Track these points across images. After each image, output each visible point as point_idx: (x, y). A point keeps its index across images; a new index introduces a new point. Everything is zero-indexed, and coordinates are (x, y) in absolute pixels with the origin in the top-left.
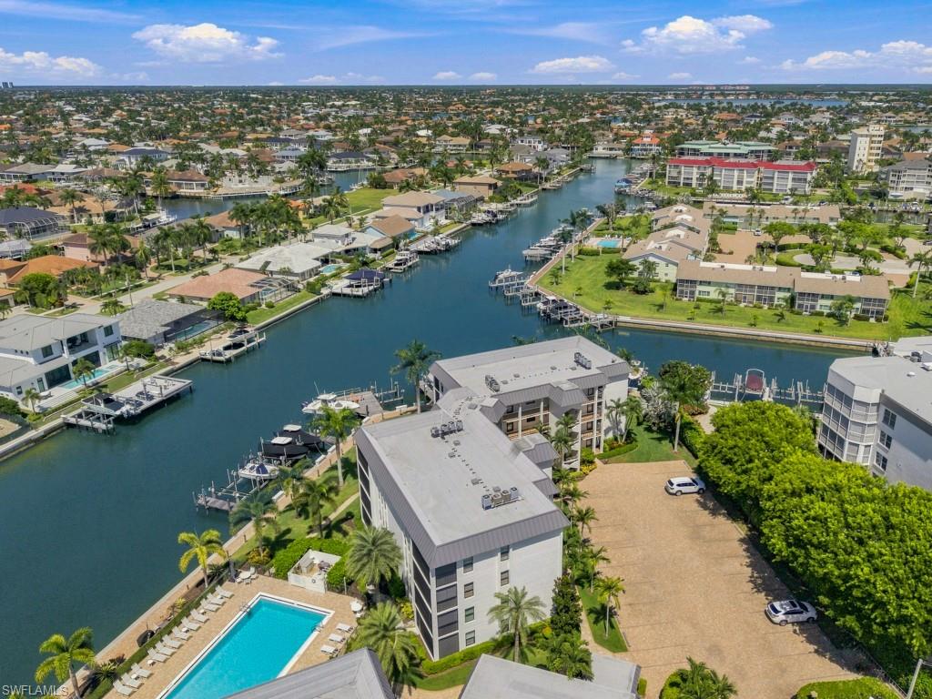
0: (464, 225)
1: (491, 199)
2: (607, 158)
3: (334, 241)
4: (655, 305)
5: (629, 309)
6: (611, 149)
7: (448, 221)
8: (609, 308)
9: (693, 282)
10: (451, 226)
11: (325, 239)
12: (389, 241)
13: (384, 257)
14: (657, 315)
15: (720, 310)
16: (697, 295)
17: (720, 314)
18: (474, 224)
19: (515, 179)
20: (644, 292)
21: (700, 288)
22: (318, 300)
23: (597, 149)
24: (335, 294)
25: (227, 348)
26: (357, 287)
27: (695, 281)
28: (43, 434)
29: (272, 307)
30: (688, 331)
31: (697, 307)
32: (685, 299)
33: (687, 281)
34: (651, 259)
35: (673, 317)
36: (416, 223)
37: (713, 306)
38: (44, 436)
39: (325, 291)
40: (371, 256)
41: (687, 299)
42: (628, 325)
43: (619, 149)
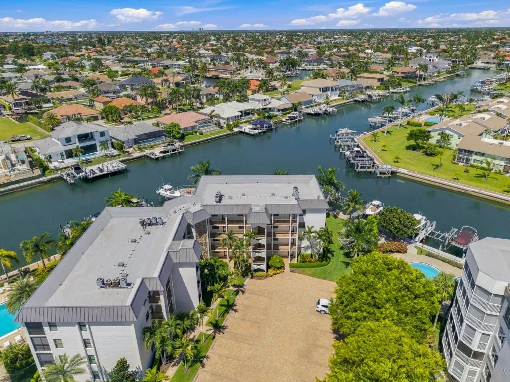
0: (349, 101)
1: (378, 88)
2: (482, 69)
3: (257, 103)
4: (433, 165)
5: (413, 165)
6: (487, 63)
7: (339, 98)
8: (398, 162)
9: (470, 152)
10: (340, 101)
11: (254, 101)
12: (290, 106)
13: (284, 115)
14: (432, 172)
15: (484, 176)
16: (472, 162)
17: (483, 179)
18: (356, 101)
19: (402, 77)
20: (431, 155)
21: (474, 157)
22: (230, 134)
23: (476, 63)
24: (241, 132)
25: (161, 152)
26: (254, 129)
27: (472, 151)
28: (48, 179)
29: (202, 134)
30: (449, 187)
31: (466, 171)
32: (461, 164)
33: (465, 151)
34: (448, 132)
35: (444, 176)
36: (316, 97)
37: (480, 172)
38: (49, 181)
39: (236, 130)
40: (276, 113)
41: (462, 164)
42: (405, 176)
43: (494, 63)
